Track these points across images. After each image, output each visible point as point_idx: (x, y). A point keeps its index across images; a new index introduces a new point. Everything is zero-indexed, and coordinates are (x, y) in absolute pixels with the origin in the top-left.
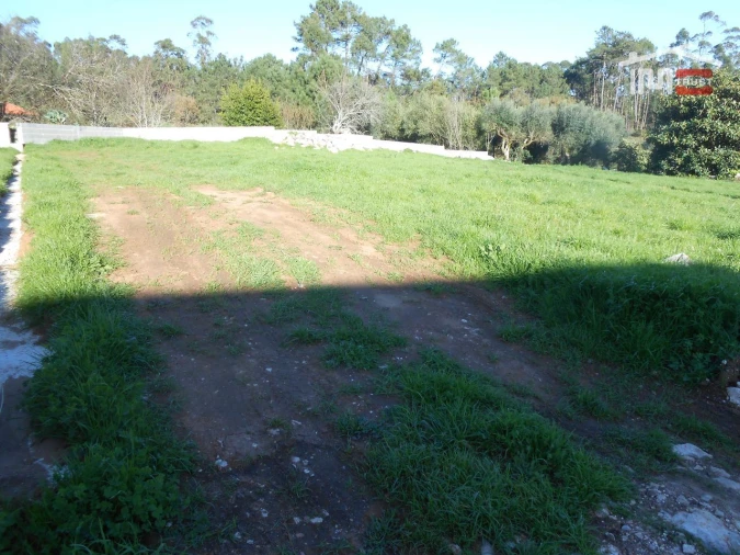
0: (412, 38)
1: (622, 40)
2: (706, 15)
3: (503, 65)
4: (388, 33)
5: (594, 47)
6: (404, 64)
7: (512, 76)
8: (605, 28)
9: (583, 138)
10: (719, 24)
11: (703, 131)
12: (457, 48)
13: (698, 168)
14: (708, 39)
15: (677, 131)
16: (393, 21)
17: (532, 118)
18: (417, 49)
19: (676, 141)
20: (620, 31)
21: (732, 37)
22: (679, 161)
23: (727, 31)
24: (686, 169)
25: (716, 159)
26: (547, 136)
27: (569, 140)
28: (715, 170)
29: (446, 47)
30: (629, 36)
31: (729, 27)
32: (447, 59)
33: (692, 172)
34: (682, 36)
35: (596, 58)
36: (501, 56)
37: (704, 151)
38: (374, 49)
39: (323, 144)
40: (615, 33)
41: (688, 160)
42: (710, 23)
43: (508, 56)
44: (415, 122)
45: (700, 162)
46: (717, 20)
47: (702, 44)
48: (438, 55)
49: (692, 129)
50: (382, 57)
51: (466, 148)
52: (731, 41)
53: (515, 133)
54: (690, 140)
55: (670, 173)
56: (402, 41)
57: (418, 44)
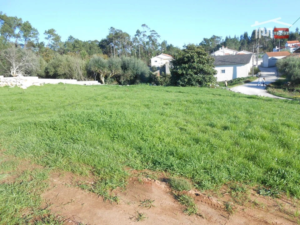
0: (33, 27)
1: (119, 33)
2: (144, 25)
3: (72, 41)
4: (20, 25)
5: (108, 35)
6: (30, 39)
7: (78, 46)
8: (112, 28)
9: (135, 72)
10: (148, 29)
11: (194, 68)
12: (56, 33)
13: (194, 83)
14: (145, 33)
15: (184, 68)
16: (21, 19)
17: (113, 64)
18: (36, 33)
19: (184, 72)
20: (118, 29)
21: (153, 33)
22: (186, 80)
23: (151, 31)
24: (189, 83)
25: (200, 79)
26: (120, 72)
27: (129, 73)
28: (200, 83)
29: (50, 32)
30: (121, 31)
31: (151, 30)
32: (51, 38)
33: (192, 85)
34: (138, 32)
35: (110, 39)
36: (71, 38)
37: (195, 76)
38: (13, 32)
39: (14, 84)
40: (116, 30)
41: (189, 80)
42: (145, 29)
43: (74, 37)
44: (55, 68)
45: (194, 80)
46: (147, 27)
47: (144, 35)
48: (47, 36)
49: (190, 67)
50: (18, 36)
51: (85, 80)
52: (153, 35)
53: (106, 71)
54: (190, 71)
55: (182, 85)
56: (27, 29)
57: (36, 31)
